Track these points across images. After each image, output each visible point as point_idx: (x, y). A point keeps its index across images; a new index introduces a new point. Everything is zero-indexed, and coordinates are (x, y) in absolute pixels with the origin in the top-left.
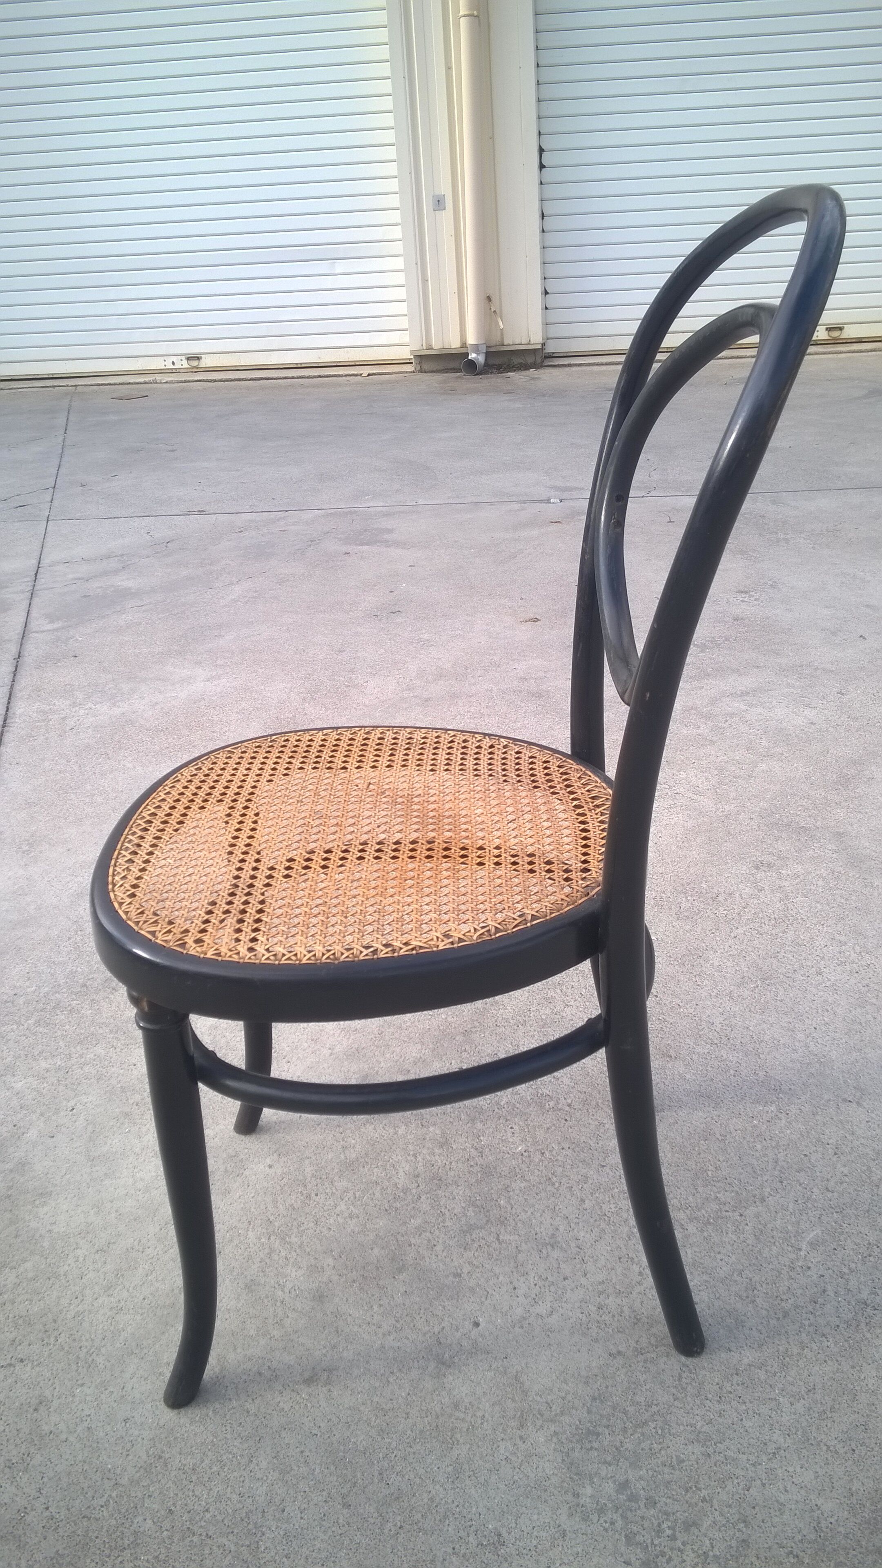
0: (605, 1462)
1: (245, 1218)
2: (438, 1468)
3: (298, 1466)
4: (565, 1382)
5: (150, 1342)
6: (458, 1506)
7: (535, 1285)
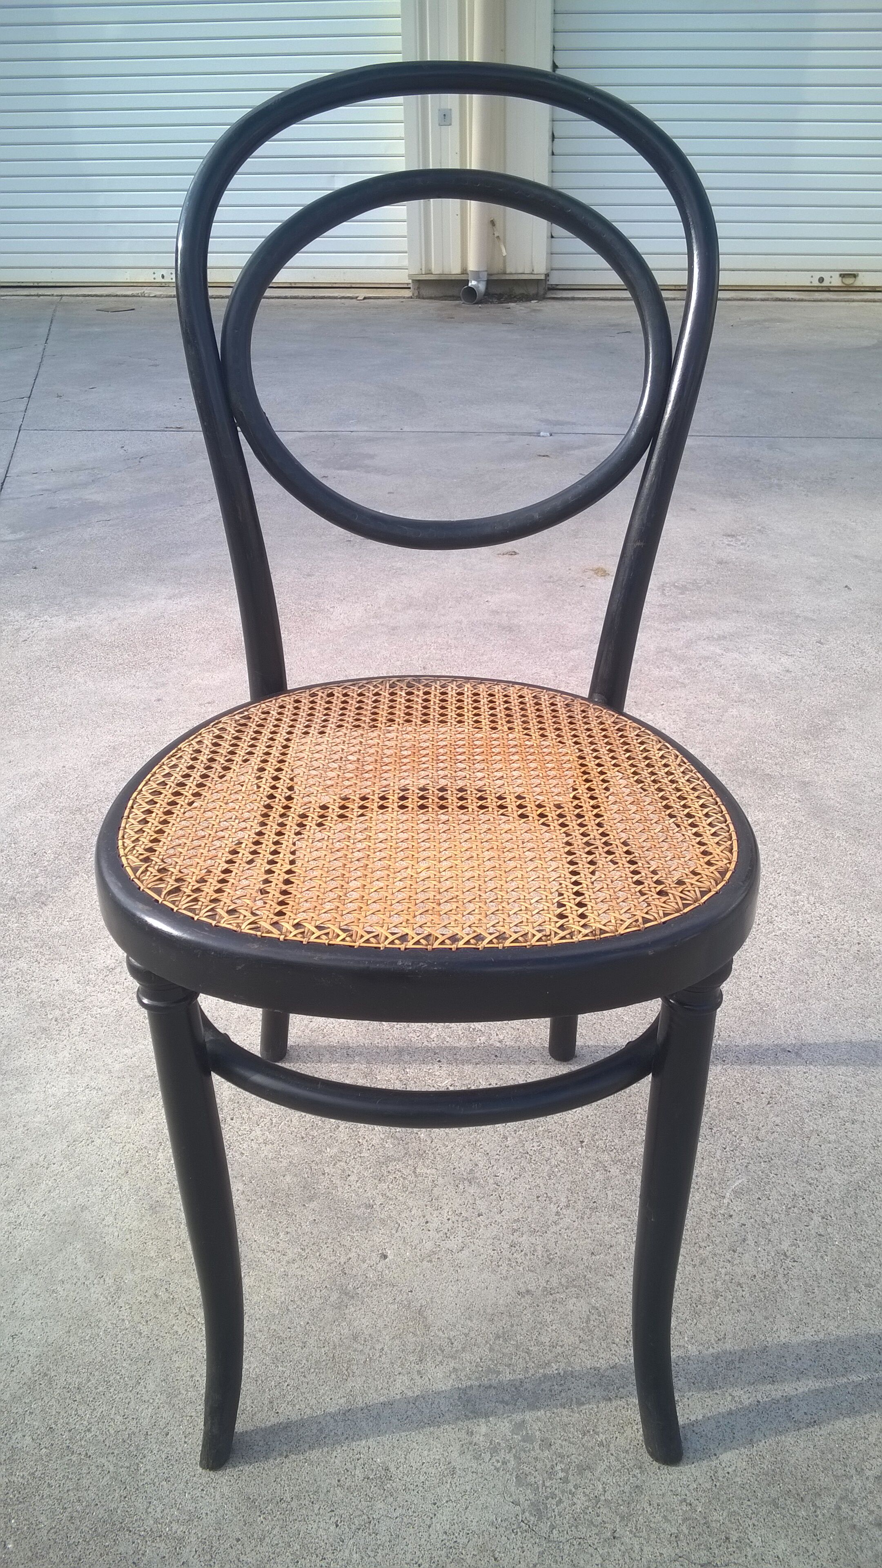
0: (502, 1402)
1: (156, 1138)
2: (331, 1399)
3: (187, 1391)
4: (470, 1319)
5: (46, 1258)
6: (347, 1438)
7: (449, 1219)
